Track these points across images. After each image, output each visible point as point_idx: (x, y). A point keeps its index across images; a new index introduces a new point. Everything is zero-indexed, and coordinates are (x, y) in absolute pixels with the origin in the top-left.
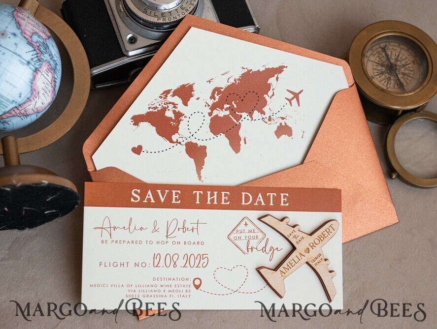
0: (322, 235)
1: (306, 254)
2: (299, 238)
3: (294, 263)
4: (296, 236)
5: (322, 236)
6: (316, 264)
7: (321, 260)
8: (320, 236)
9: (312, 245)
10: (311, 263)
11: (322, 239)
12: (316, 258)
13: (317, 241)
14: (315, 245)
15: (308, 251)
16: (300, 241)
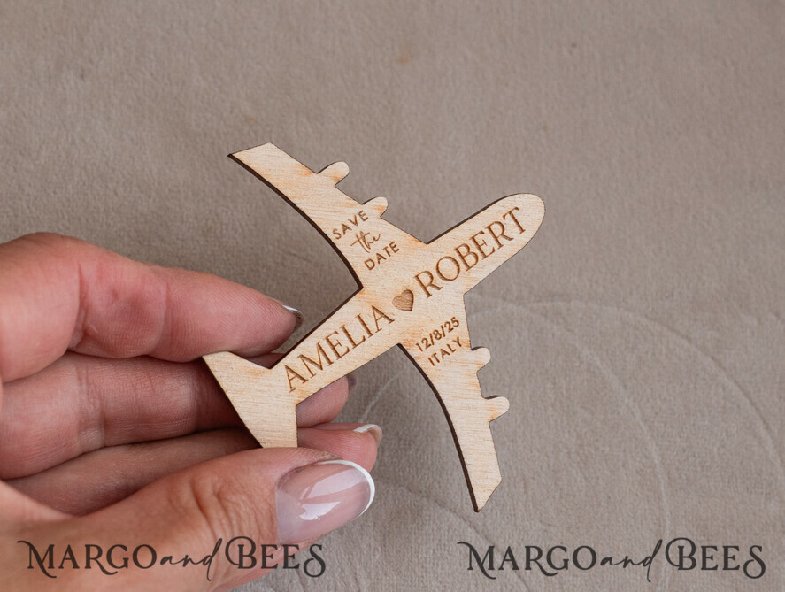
0: (471, 243)
1: (400, 315)
2: (377, 248)
3: (346, 343)
4: (368, 239)
5: (474, 249)
6: (433, 359)
7: (454, 346)
8: (463, 250)
9: (425, 279)
10: (414, 352)
11: (470, 260)
12: (438, 335)
13: (448, 268)
14: (438, 281)
15: (407, 300)
16: (380, 257)
